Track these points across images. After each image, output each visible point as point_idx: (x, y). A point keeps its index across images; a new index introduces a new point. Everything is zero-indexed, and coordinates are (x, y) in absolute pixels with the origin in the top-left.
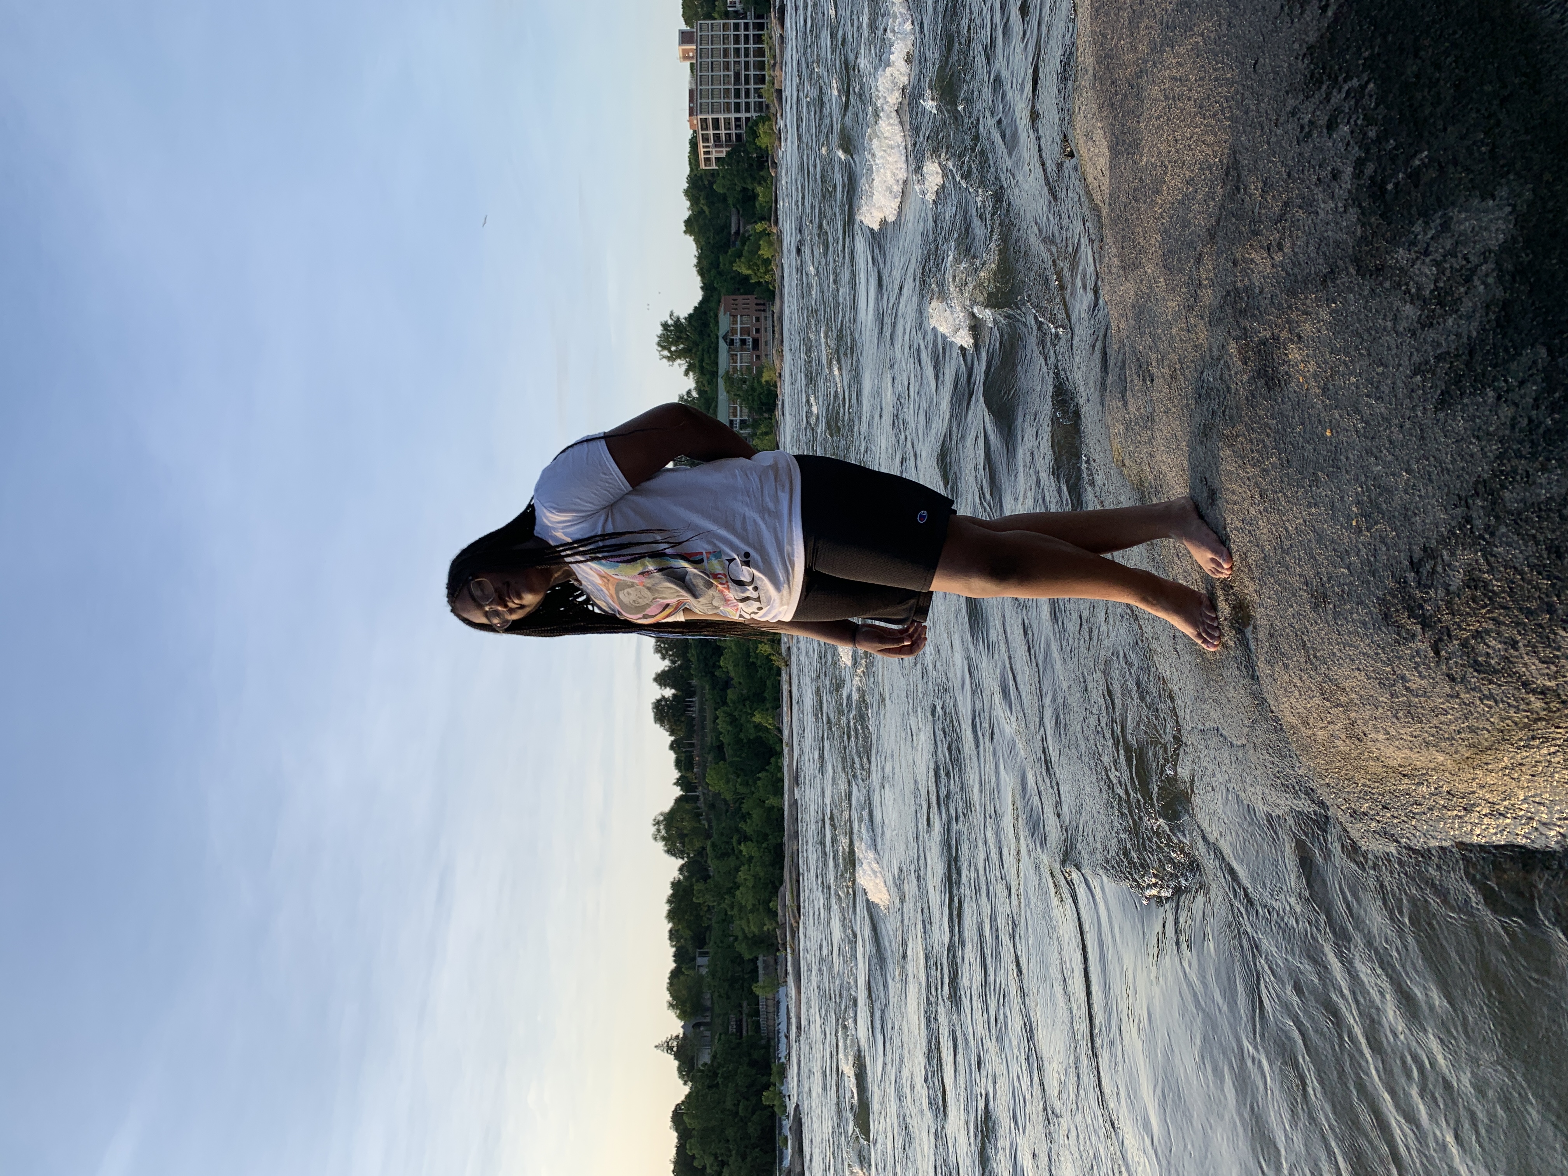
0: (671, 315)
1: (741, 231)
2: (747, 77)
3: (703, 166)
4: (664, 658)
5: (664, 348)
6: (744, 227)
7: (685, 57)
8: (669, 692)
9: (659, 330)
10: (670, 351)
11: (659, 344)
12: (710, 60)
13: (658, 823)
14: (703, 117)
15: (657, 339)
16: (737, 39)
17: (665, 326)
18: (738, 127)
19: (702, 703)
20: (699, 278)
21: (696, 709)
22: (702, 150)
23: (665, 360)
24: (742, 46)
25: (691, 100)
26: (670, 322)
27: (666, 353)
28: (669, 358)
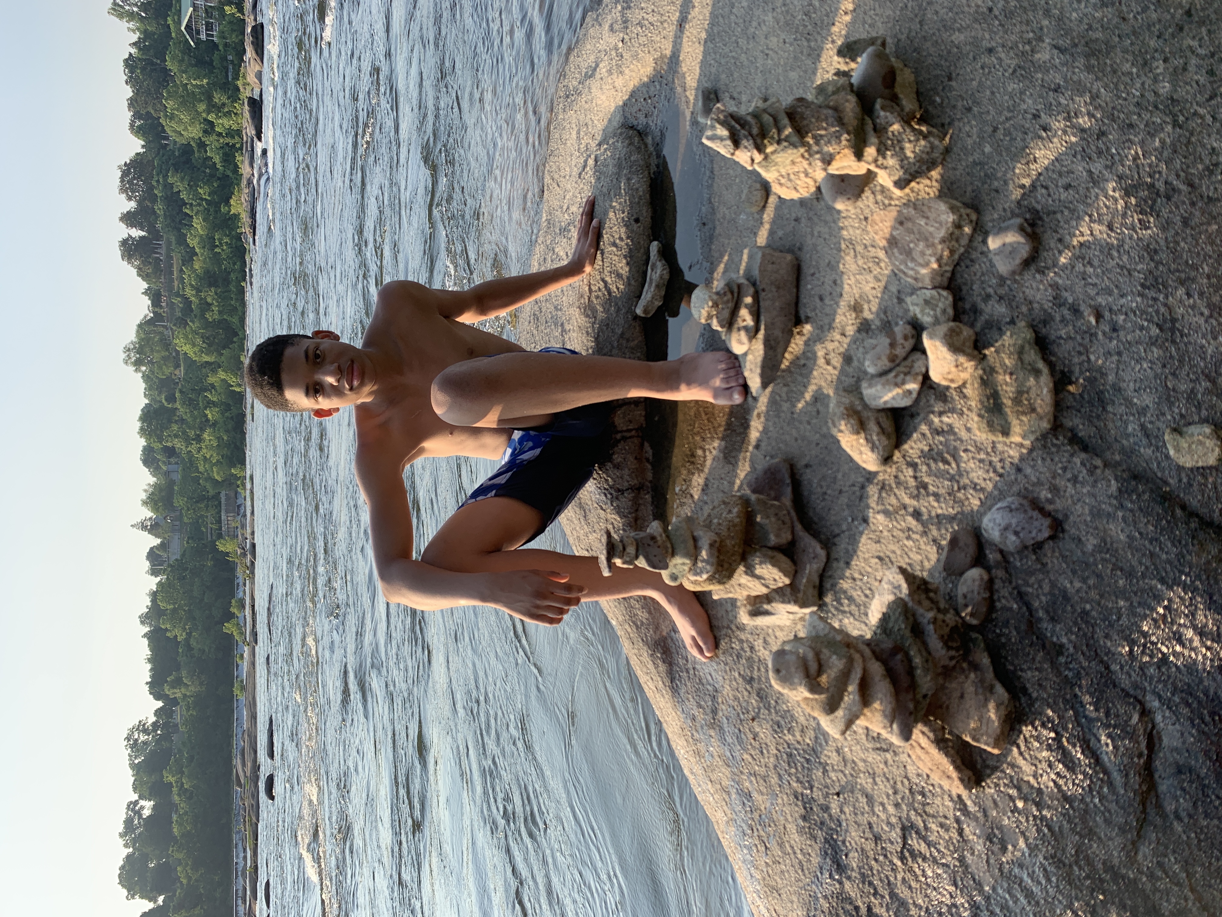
4: (130, 199)
8: (137, 233)
13: (129, 350)
19: (169, 250)
21: (163, 251)
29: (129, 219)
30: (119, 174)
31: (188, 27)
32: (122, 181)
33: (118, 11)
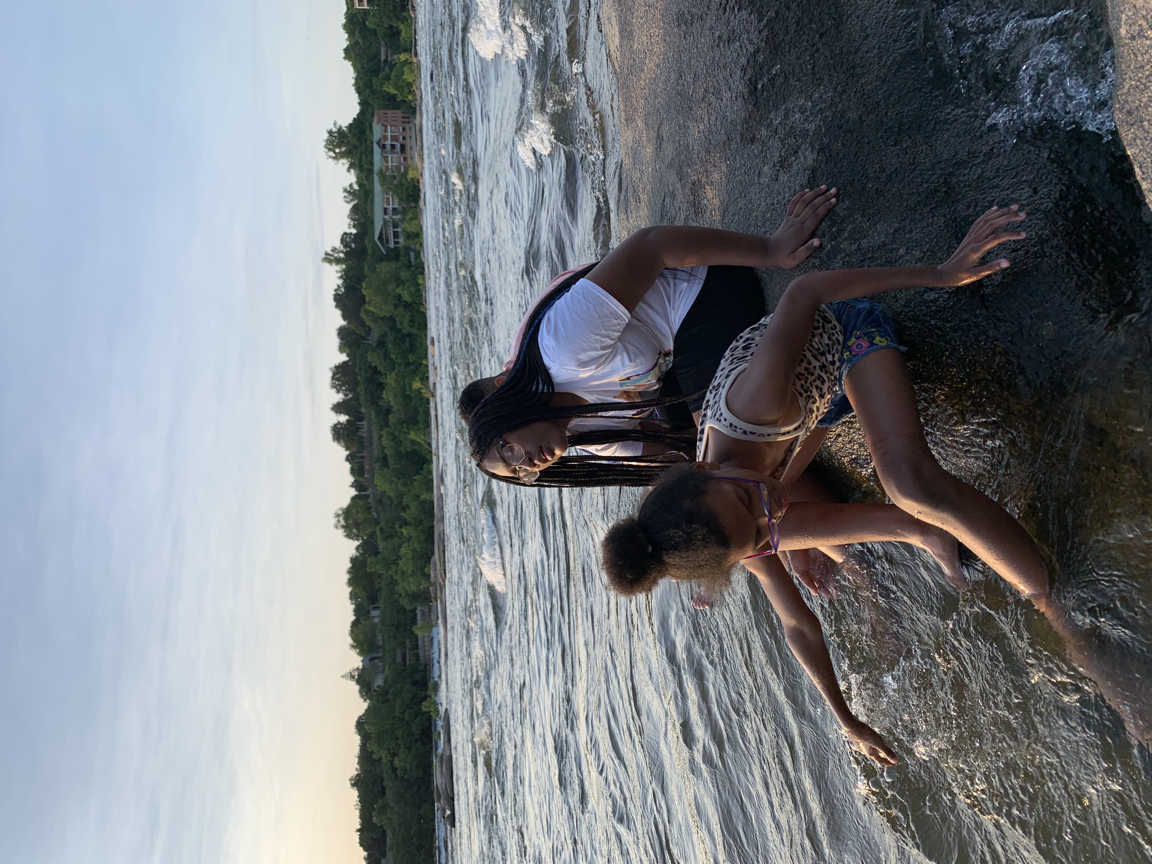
0: (335, 124)
1: (389, 59)
3: (357, 6)
4: (338, 392)
5: (330, 150)
6: (392, 56)
8: (343, 418)
9: (326, 136)
10: (335, 152)
11: (326, 147)
13: (338, 516)
15: (325, 143)
17: (330, 132)
19: (370, 426)
20: (357, 95)
21: (365, 430)
23: (331, 160)
26: (334, 130)
27: (332, 154)
28: (334, 158)
29: (338, 408)
30: (330, 374)
31: (380, 238)
32: (333, 378)
33: (329, 259)
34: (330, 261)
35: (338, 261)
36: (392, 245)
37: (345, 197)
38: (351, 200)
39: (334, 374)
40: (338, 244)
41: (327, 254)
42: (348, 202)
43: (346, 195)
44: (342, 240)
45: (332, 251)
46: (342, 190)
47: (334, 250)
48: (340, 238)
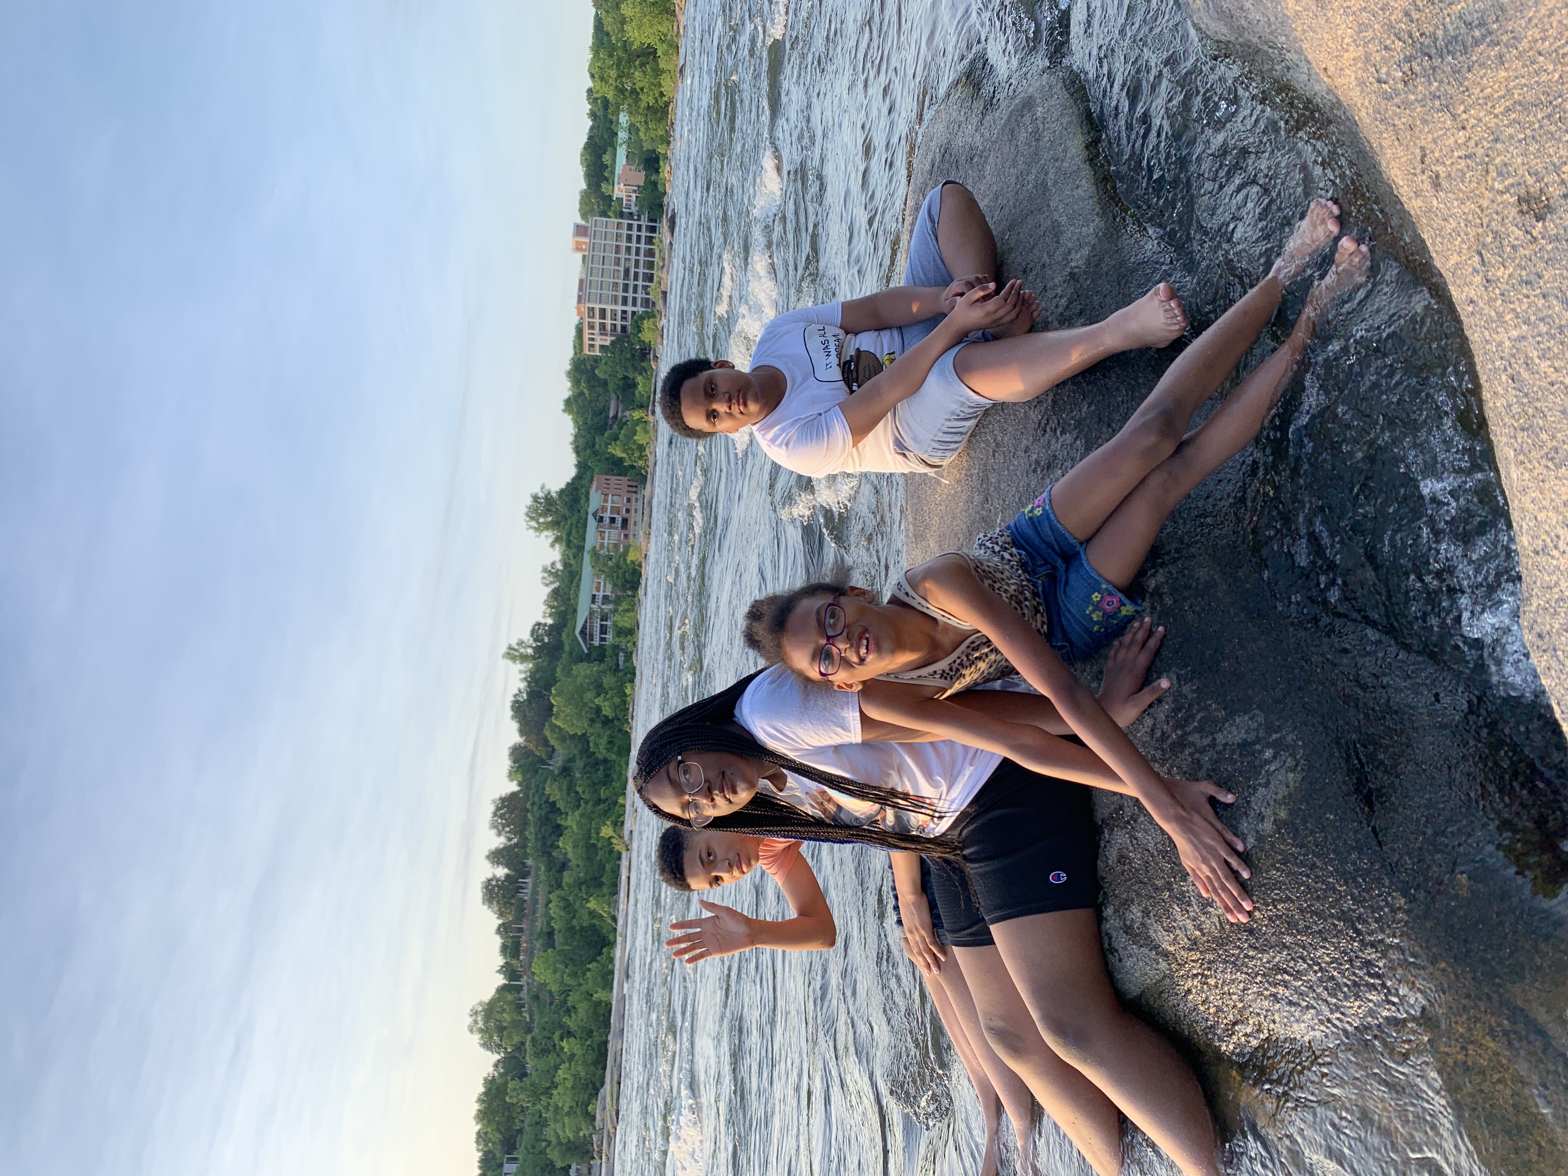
0: (542, 488)
1: (620, 415)
2: (636, 274)
3: (586, 351)
4: (499, 834)
5: (532, 518)
6: (623, 411)
7: (578, 248)
8: (501, 872)
9: (529, 501)
10: (538, 522)
11: (527, 515)
12: (602, 254)
13: (476, 1013)
14: (591, 305)
15: (526, 510)
16: (629, 238)
17: (536, 498)
18: (624, 318)
19: (535, 885)
20: (574, 455)
21: (529, 891)
22: (586, 336)
23: (532, 531)
24: (634, 245)
25: (581, 289)
26: (541, 495)
27: (534, 524)
28: (536, 529)
29: (497, 857)
30: (492, 808)
31: (583, 632)
32: (495, 814)
33: (512, 654)
34: (513, 658)
35: (524, 658)
36: (596, 643)
37: (544, 578)
38: (551, 583)
39: (498, 809)
40: (526, 636)
41: (510, 648)
42: (547, 585)
43: (546, 575)
44: (533, 632)
45: (518, 644)
46: (541, 569)
47: (521, 643)
48: (530, 628)
